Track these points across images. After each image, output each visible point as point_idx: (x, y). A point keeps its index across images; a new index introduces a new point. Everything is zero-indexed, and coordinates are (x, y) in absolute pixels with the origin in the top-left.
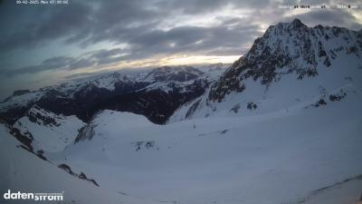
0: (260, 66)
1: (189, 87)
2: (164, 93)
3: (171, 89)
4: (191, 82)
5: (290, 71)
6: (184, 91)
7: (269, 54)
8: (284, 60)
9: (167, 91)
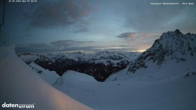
0: (157, 55)
1: (118, 64)
2: (104, 65)
3: (109, 64)
4: (120, 61)
5: (172, 58)
6: (116, 65)
7: (162, 48)
8: (170, 52)
9: (106, 65)
